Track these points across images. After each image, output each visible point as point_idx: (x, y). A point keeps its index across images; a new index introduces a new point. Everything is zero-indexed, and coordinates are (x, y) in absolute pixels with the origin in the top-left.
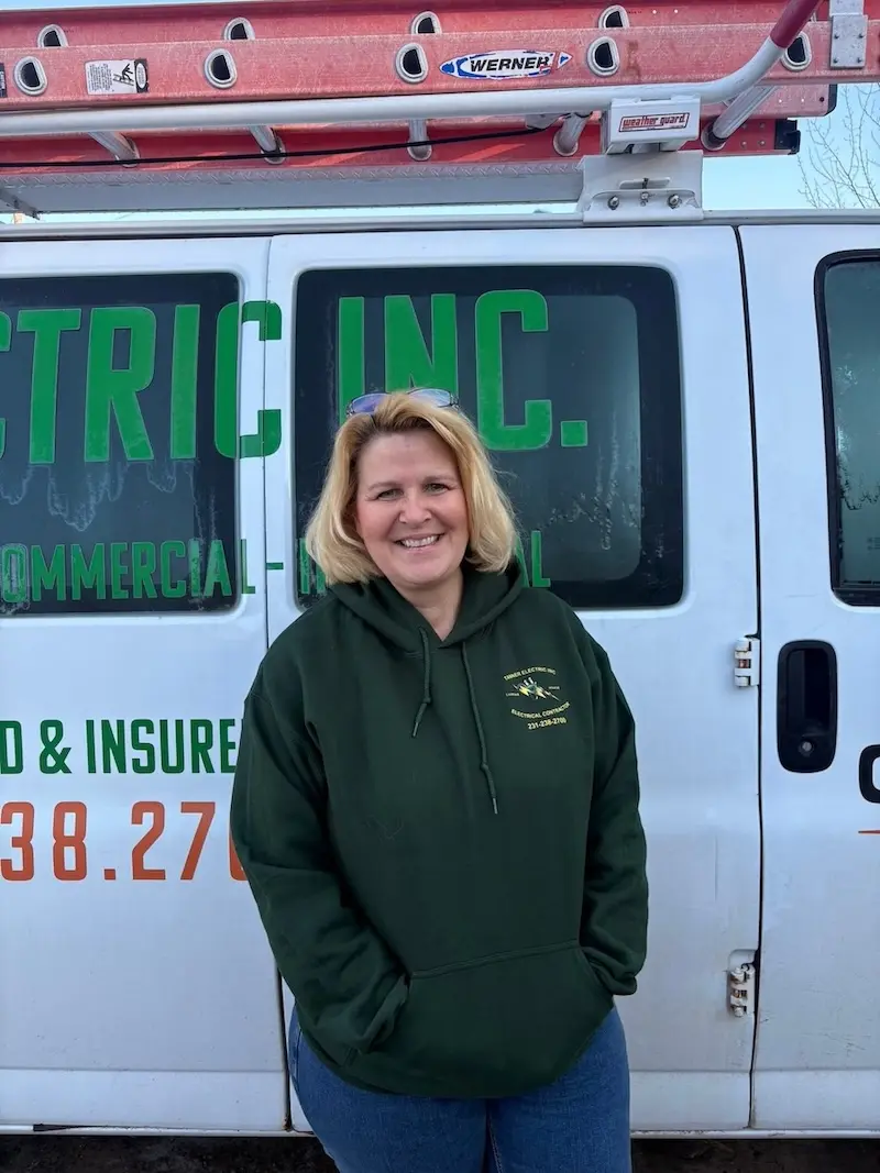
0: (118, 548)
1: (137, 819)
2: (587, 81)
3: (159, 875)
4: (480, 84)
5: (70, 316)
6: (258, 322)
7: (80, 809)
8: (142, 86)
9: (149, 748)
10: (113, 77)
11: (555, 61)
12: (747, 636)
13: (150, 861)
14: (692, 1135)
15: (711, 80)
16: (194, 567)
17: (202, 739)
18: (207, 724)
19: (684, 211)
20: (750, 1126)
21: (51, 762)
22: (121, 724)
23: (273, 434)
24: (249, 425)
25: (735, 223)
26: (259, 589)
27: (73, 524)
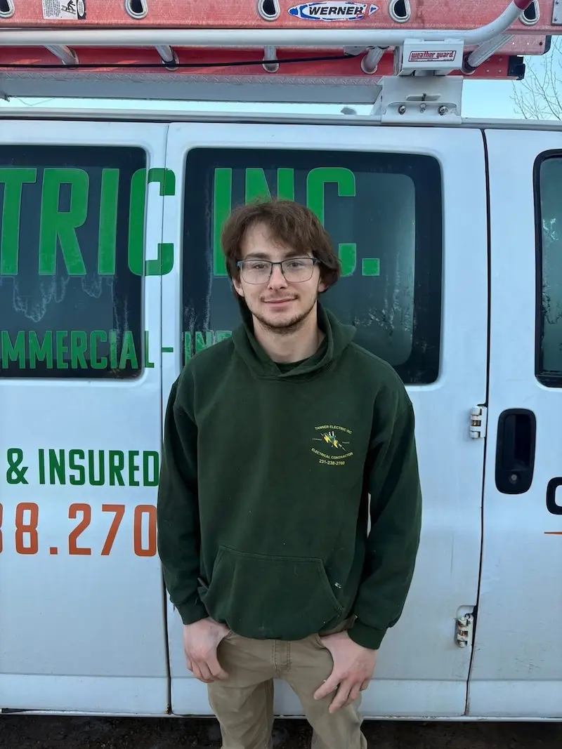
0: (61, 334)
1: (72, 515)
2: (388, 25)
3: (87, 552)
4: (315, 24)
5: (29, 174)
6: (159, 183)
7: (34, 508)
8: (81, 15)
9: (81, 468)
10: (61, 7)
11: (367, 10)
12: (479, 405)
13: (81, 543)
14: (429, 719)
15: (470, 29)
16: (113, 349)
17: (117, 463)
18: (120, 454)
19: (449, 117)
20: (465, 714)
21: (14, 476)
22: (62, 452)
23: (168, 260)
24: (151, 254)
25: (483, 127)
26: (157, 365)
27: (31, 317)
